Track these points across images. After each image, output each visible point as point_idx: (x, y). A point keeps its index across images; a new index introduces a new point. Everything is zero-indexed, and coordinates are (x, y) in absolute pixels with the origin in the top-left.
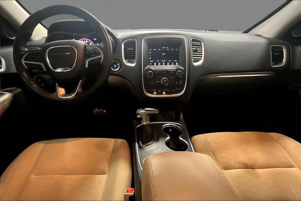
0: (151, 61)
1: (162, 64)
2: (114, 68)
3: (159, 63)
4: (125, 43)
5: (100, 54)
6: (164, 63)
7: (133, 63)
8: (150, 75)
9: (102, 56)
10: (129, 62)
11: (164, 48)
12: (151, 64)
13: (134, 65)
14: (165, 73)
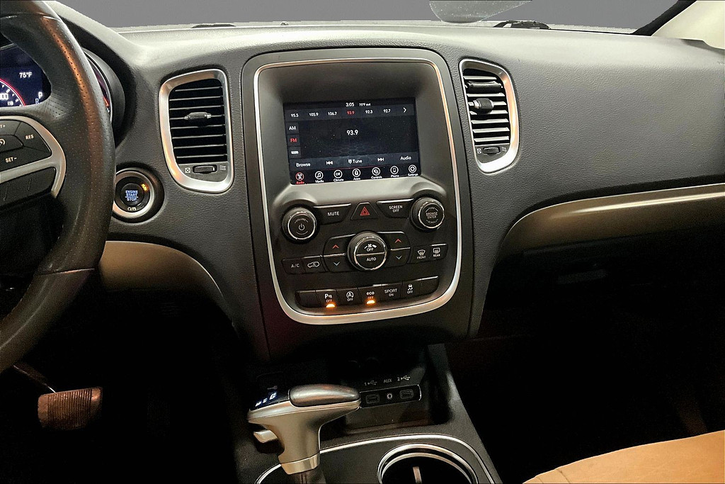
0: (298, 165)
1: (348, 176)
2: (127, 205)
3: (338, 173)
4: (171, 88)
5: (45, 152)
6: (356, 173)
7: (219, 179)
8: (302, 227)
9: (58, 160)
10: (196, 173)
11: (352, 104)
12: (300, 176)
13: (223, 186)
14: (365, 213)
